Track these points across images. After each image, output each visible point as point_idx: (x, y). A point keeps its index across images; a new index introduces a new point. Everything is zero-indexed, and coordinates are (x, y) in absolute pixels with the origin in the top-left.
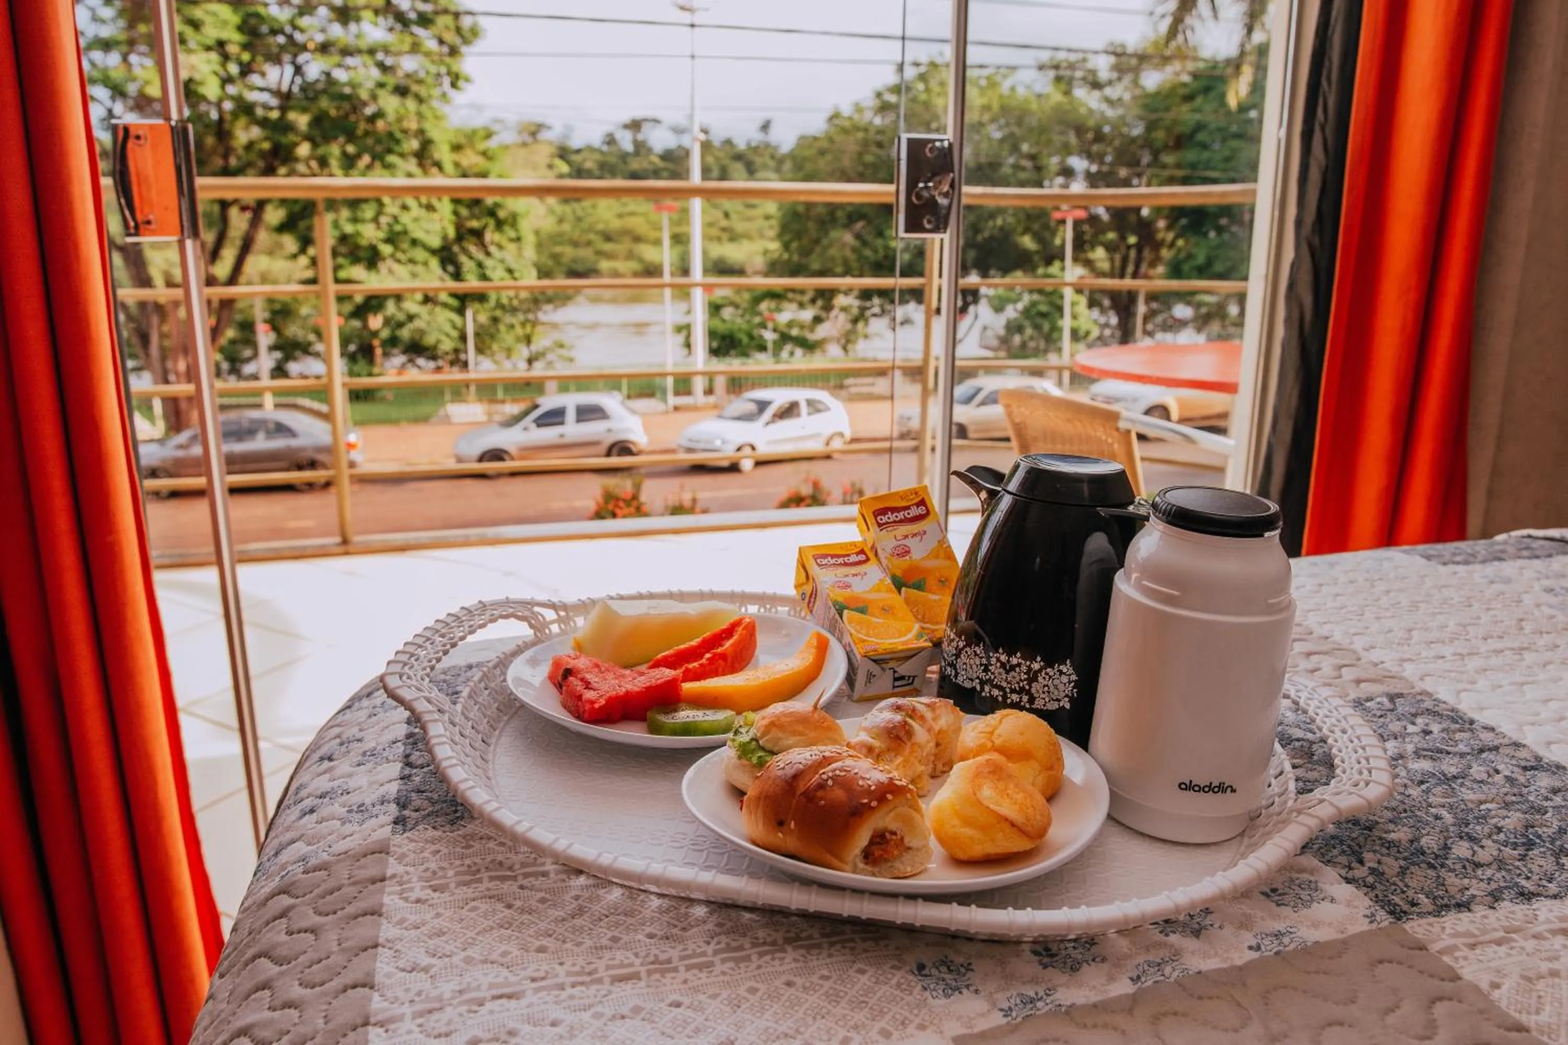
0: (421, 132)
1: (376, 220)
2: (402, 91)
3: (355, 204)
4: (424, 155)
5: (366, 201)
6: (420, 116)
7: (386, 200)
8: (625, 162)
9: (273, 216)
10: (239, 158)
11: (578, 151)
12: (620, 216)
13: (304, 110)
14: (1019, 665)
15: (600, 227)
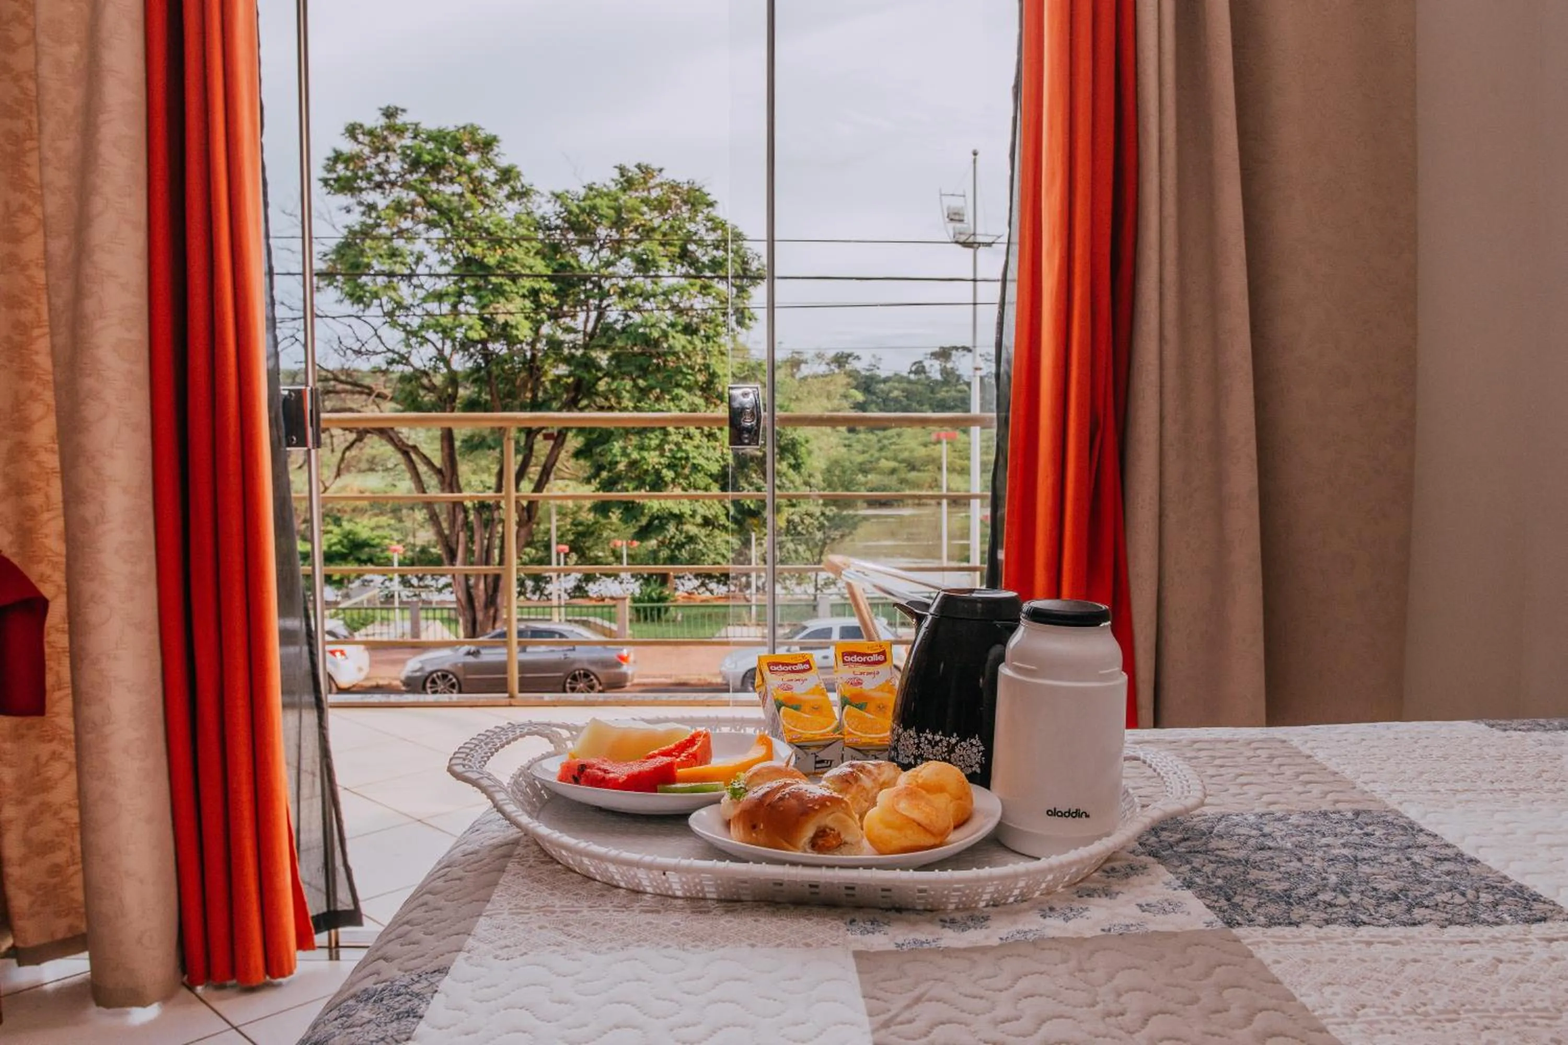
0: (707, 367)
1: (660, 447)
2: (690, 330)
3: (642, 432)
4: (708, 389)
5: (653, 430)
6: (706, 353)
7: (671, 429)
8: (932, 392)
9: (574, 442)
10: (545, 391)
11: (886, 380)
12: (925, 445)
13: (604, 348)
14: (941, 740)
15: (906, 455)
